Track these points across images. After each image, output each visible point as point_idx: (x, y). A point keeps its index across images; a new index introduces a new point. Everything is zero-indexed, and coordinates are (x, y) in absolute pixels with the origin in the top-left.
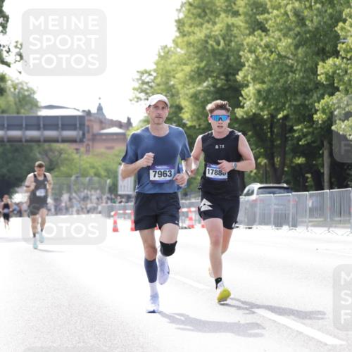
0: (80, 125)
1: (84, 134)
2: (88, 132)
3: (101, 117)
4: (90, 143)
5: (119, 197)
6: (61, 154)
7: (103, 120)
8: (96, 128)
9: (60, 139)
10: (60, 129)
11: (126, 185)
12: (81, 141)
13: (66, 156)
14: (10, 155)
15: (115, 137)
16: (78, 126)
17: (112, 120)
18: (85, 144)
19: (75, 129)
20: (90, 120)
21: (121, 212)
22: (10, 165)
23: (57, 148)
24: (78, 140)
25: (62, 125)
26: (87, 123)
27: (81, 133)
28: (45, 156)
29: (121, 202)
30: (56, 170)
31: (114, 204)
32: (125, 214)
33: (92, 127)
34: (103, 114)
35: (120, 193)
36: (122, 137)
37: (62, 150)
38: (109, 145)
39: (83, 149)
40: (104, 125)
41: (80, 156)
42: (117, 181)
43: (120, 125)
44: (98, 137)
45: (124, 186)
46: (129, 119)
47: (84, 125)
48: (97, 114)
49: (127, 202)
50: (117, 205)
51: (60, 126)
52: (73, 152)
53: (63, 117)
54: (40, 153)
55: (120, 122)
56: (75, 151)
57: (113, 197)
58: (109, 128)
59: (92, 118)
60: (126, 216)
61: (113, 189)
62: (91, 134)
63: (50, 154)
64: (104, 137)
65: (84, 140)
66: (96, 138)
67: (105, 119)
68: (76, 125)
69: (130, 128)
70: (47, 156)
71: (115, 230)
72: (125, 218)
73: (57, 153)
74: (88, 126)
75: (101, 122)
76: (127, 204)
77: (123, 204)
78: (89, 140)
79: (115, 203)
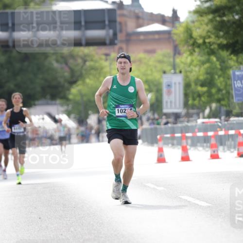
0: (110, 21)
1: (115, 34)
2: (121, 31)
3: (137, 11)
4: (124, 46)
5: (164, 117)
6: (85, 61)
7: (140, 15)
8: (131, 26)
9: (84, 42)
10: (83, 28)
11: (173, 101)
12: (112, 43)
13: (92, 63)
14: (18, 65)
15: (157, 37)
16: (107, 22)
17: (152, 14)
18: (116, 47)
19: (103, 28)
20: (123, 15)
21: (168, 135)
22: (19, 78)
23: (81, 54)
24: (108, 42)
25: (86, 22)
26: (118, 19)
27: (111, 32)
28: (64, 65)
29: (167, 123)
30: (80, 82)
31: (158, 126)
32: (173, 138)
33: (126, 25)
34: (140, 6)
35: (165, 111)
36: (166, 36)
37: (86, 56)
38: (150, 47)
39: (114, 55)
40: (141, 21)
41: (111, 64)
42: (161, 95)
43: (163, 20)
44: (134, 38)
45: (171, 102)
46: (175, 12)
47: (115, 21)
48: (132, 5)
49: (175, 123)
50: (163, 126)
51: (83, 23)
52: (101, 59)
53: (86, 12)
54: (57, 61)
55: (163, 16)
56: (104, 57)
57: (156, 116)
58: (148, 24)
59: (125, 12)
60: (175, 142)
61: (157, 106)
62: (124, 33)
63: (71, 61)
64: (142, 37)
65: (116, 42)
66: (131, 38)
67: (143, 12)
68: (104, 21)
69: (177, 24)
70: (66, 64)
71: (161, 160)
72: (173, 145)
73: (80, 61)
74: (120, 23)
75: (138, 17)
76: (175, 126)
77: (169, 125)
78: (121, 41)
79: (158, 124)
